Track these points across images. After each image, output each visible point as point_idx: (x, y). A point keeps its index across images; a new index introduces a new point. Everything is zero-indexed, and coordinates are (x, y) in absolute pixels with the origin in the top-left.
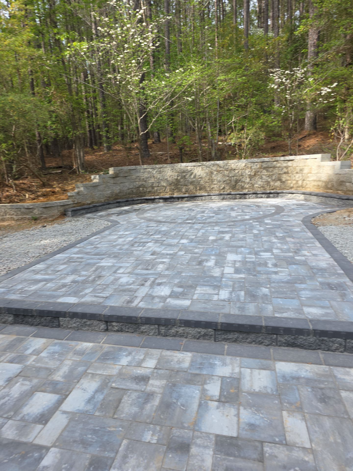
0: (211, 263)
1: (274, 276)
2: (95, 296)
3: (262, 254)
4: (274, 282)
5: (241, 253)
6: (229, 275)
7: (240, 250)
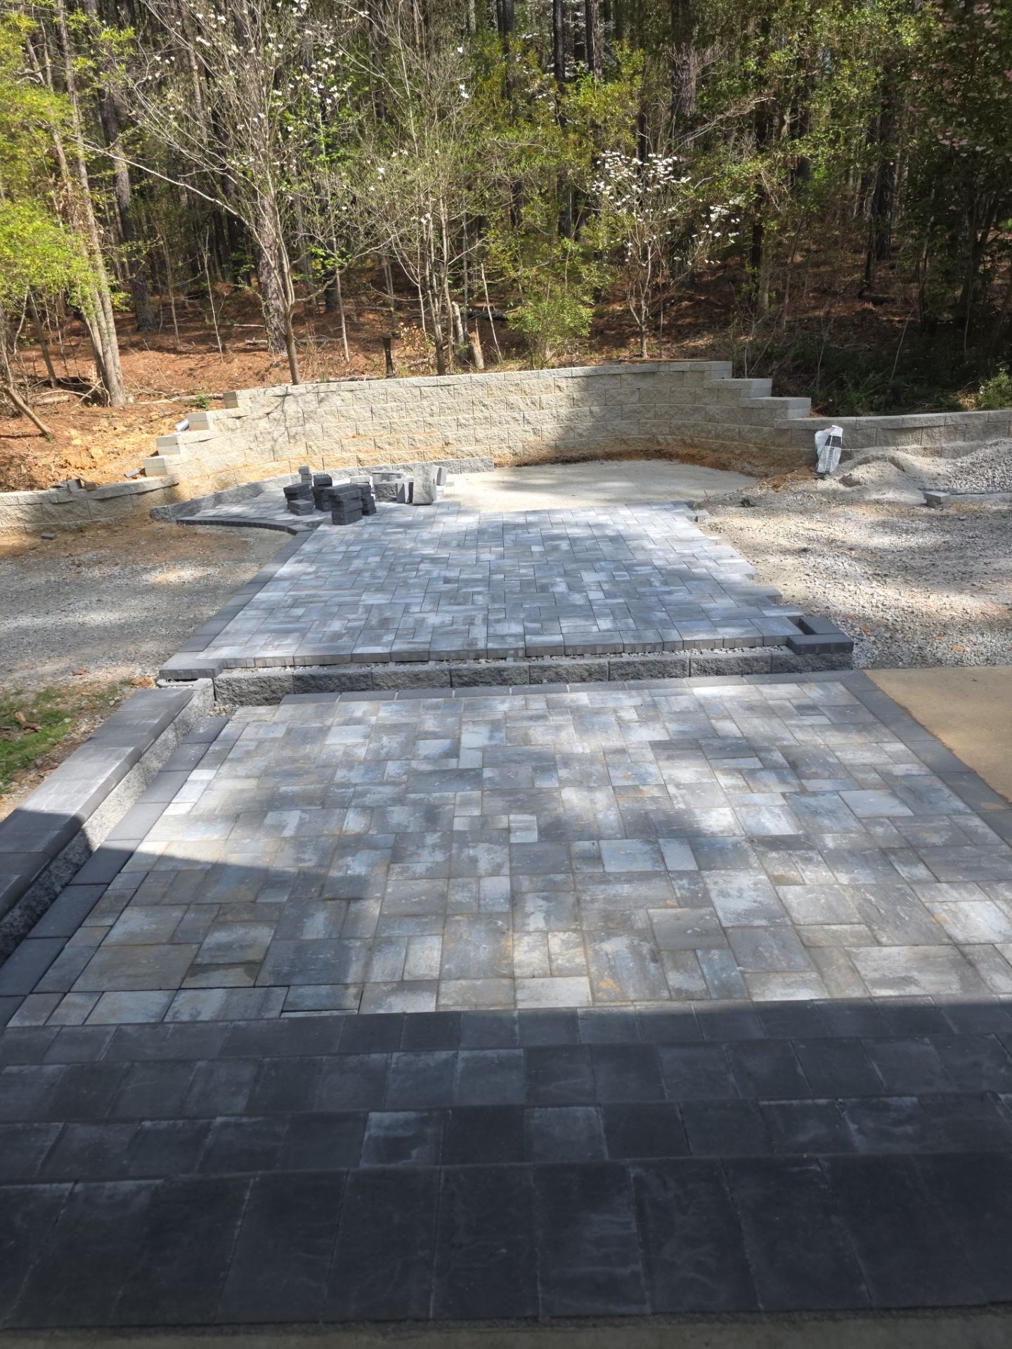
0: (561, 587)
1: (667, 597)
2: (409, 643)
3: (637, 568)
4: (670, 605)
5: (602, 569)
6: (599, 602)
7: (597, 565)
